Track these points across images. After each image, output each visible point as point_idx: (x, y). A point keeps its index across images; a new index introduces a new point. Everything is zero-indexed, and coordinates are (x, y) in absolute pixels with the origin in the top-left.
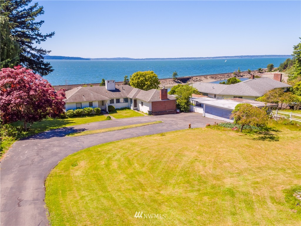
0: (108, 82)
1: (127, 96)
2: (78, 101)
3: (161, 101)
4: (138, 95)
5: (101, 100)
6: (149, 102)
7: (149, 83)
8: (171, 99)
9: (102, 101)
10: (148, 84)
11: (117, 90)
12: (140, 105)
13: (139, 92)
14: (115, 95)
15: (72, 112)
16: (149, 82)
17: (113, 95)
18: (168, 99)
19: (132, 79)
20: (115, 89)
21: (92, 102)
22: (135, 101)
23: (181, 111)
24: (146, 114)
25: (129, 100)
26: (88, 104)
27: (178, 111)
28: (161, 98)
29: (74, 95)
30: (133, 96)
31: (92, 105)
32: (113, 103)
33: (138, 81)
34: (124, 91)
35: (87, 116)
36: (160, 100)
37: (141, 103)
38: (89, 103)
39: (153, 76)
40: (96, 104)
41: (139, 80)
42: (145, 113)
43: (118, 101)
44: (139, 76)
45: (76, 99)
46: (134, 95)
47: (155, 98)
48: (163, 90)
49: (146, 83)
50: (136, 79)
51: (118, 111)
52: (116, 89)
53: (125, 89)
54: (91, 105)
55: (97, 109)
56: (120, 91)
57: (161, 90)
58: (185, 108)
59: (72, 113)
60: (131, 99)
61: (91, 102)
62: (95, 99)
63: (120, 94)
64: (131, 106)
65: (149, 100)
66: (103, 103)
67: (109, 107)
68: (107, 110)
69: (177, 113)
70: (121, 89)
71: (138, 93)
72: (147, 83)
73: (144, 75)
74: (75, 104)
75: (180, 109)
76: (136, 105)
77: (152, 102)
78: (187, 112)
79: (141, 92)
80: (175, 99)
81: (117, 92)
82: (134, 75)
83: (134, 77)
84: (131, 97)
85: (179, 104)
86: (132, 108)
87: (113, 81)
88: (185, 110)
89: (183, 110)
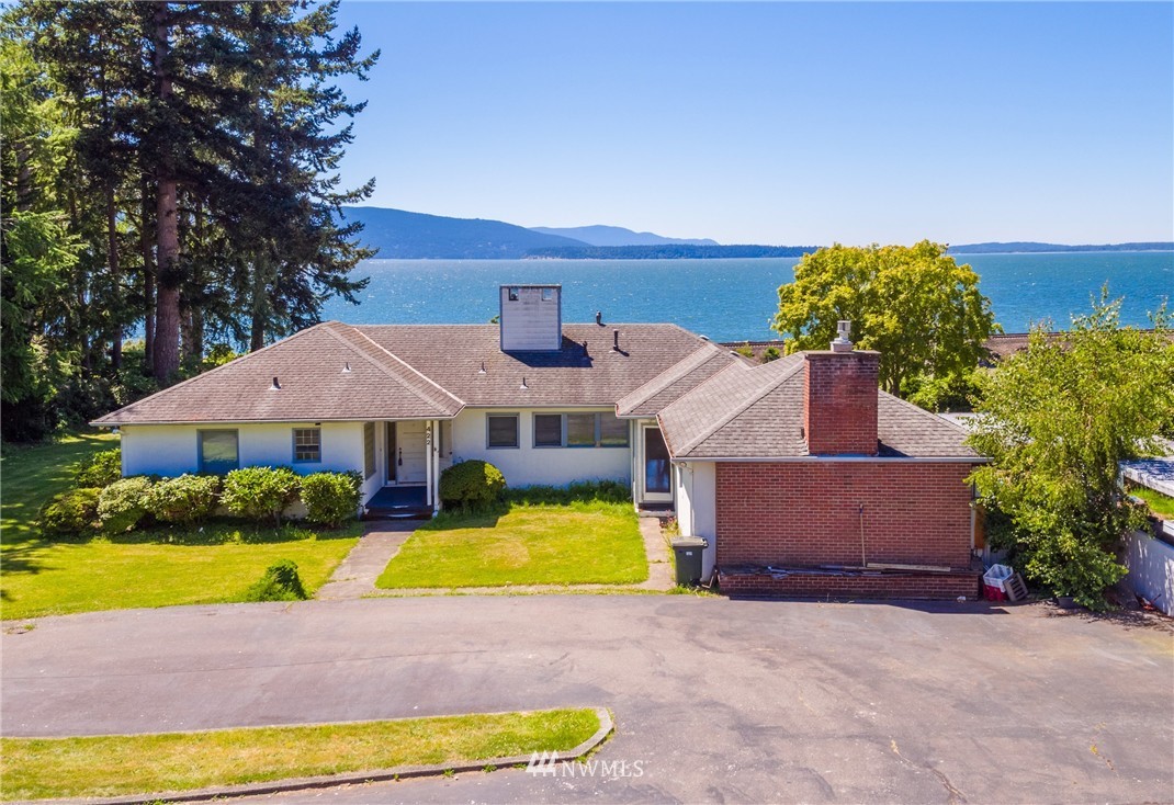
0: (511, 298)
1: (619, 402)
2: (213, 412)
3: (802, 464)
8: (913, 450)
11: (572, 354)
17: (516, 390)
18: (886, 451)
20: (556, 347)
21: (317, 433)
22: (656, 440)
26: (283, 441)
27: (998, 577)
28: (804, 431)
30: (640, 401)
31: (317, 448)
32: (514, 443)
34: (616, 365)
36: (800, 450)
38: (298, 433)
43: (550, 431)
47: (761, 428)
48: (825, 359)
52: (564, 341)
53: (632, 349)
54: (307, 447)
56: (586, 363)
57: (811, 359)
59: (128, 506)
60: (627, 425)
61: (307, 432)
67: (454, 469)
68: (434, 501)
70: (598, 347)
74: (191, 439)
77: (719, 470)
79: (722, 372)
88: (1066, 582)
89: (1050, 575)
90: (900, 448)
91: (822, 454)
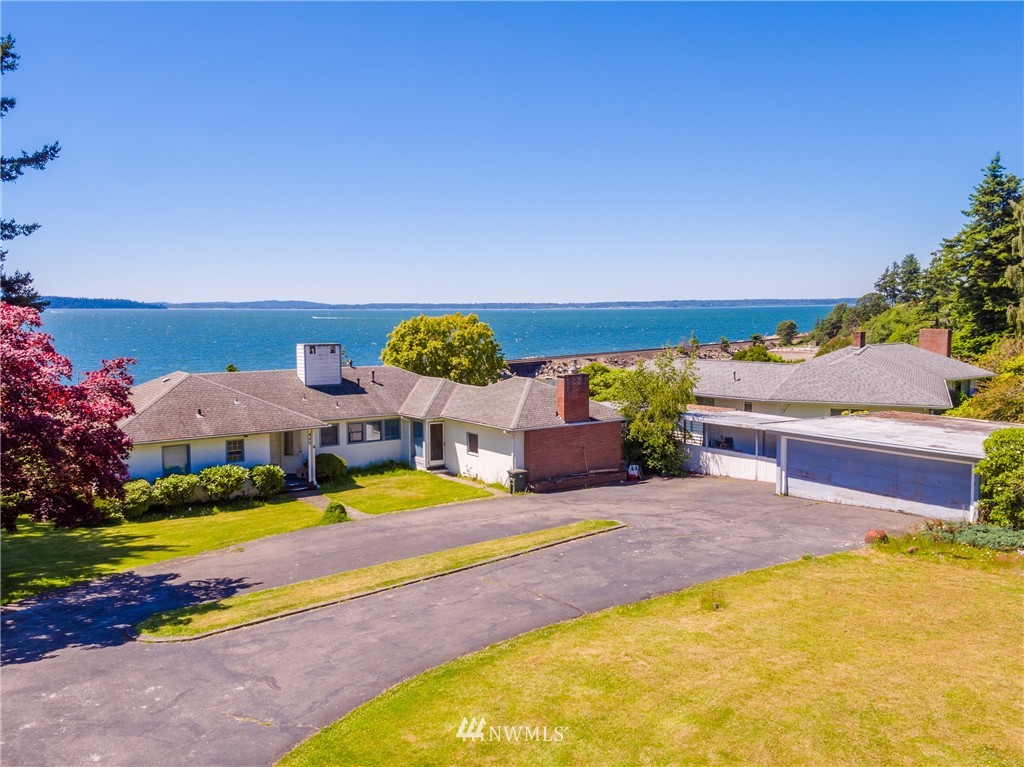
0: (311, 352)
1: (399, 412)
2: (173, 434)
3: (562, 428)
4: (448, 405)
5: (283, 428)
6: (512, 432)
7: (465, 362)
8: (602, 417)
9: (286, 434)
10: (460, 363)
11: (350, 387)
12: (461, 449)
13: (450, 392)
14: (344, 409)
15: (144, 493)
16: (466, 356)
17: (335, 409)
18: (592, 419)
19: (394, 345)
20: (339, 382)
21: (241, 442)
22: (437, 431)
23: (648, 473)
24: (498, 486)
25: (407, 430)
26: (220, 448)
27: (634, 471)
28: (562, 412)
29: (155, 409)
30: (426, 409)
31: (241, 453)
32: (336, 442)
33: (420, 355)
34: (381, 392)
35: (215, 509)
36: (561, 421)
37: (465, 438)
38: (229, 443)
39: (480, 336)
40: (260, 448)
41: (425, 351)
42: (491, 486)
44: (421, 335)
45: (160, 427)
46: (429, 403)
47: (538, 413)
48: (570, 376)
49: (455, 361)
50: (411, 345)
51: (359, 480)
52: (344, 380)
53: (382, 381)
54: (235, 452)
55: (269, 470)
56: (362, 391)
57: (565, 377)
58: (664, 456)
59: (144, 498)
60: (418, 426)
61: (235, 442)
62: (254, 424)
63: (366, 403)
64: (414, 455)
65: (512, 425)
66: (287, 442)
67: (320, 458)
68: (312, 478)
69: (631, 480)
70: (366, 383)
71: (446, 398)
72: (459, 360)
73: (442, 329)
74: (157, 453)
75: (640, 460)
76: (437, 450)
77: (528, 434)
78: (674, 476)
79: (455, 391)
80: (619, 417)
81: (352, 396)
82: (403, 331)
83: (403, 336)
84: (420, 415)
85: (635, 440)
86: (422, 462)
87: (334, 346)
88: (666, 467)
89: (659, 465)
90: (595, 417)
91: (569, 422)
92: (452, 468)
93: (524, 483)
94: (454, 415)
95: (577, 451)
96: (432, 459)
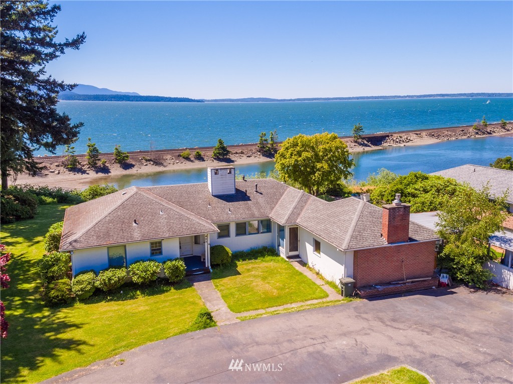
0: (216, 174)
1: (270, 216)
2: (115, 239)
3: (385, 248)
4: (302, 214)
5: (188, 233)
6: (345, 252)
7: (326, 166)
8: (421, 238)
10: (322, 167)
11: (240, 196)
12: (310, 248)
13: (306, 203)
14: (234, 213)
15: (89, 283)
16: (326, 161)
17: (227, 214)
18: (411, 240)
19: (282, 154)
20: (233, 192)
21: (160, 243)
22: (294, 232)
24: (331, 284)
25: (275, 229)
26: (146, 248)
27: (445, 279)
28: (385, 234)
29: (108, 218)
30: (286, 217)
31: (160, 249)
32: (228, 235)
33: (296, 161)
34: (261, 199)
35: (138, 293)
36: (384, 242)
37: (312, 241)
38: (152, 244)
39: (337, 148)
40: (172, 247)
41: (300, 159)
42: (328, 283)
43: (242, 229)
44: (298, 148)
45: (107, 234)
46: (289, 212)
47: (365, 234)
48: (394, 209)
49: (319, 165)
50: (291, 155)
51: (241, 265)
52: (237, 190)
53: (262, 191)
54: (156, 249)
55: (174, 266)
56: (248, 199)
57: (390, 209)
58: (471, 272)
59: (89, 287)
60: (281, 229)
61: (156, 243)
62: (169, 231)
63: (249, 209)
64: (279, 246)
65: (344, 246)
66: (196, 237)
67: (213, 249)
68: (208, 264)
69: (441, 286)
70: (251, 192)
71: (303, 207)
72: (321, 165)
73: (312, 144)
74: (105, 251)
75: (451, 272)
76: (294, 244)
79: (309, 202)
80: (436, 236)
81: (241, 202)
82: (287, 145)
83: (287, 149)
84: (282, 221)
85: (448, 256)
86: (283, 251)
87: (231, 169)
88: (473, 280)
90: (414, 237)
91: (391, 243)
92: (304, 259)
93: (351, 290)
94: (305, 224)
95: (397, 264)
96: (290, 251)
